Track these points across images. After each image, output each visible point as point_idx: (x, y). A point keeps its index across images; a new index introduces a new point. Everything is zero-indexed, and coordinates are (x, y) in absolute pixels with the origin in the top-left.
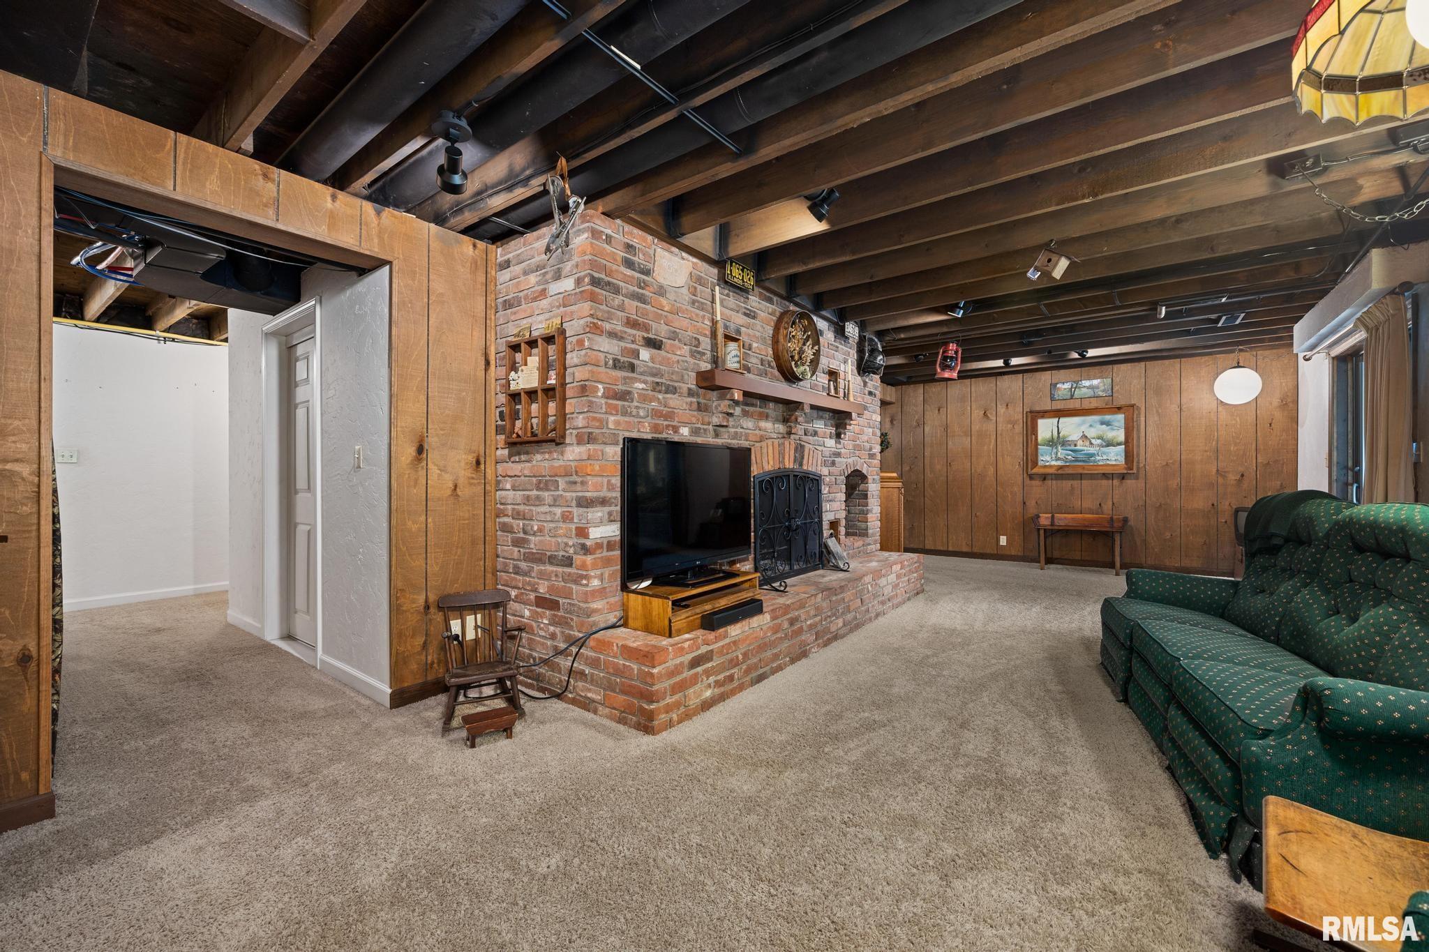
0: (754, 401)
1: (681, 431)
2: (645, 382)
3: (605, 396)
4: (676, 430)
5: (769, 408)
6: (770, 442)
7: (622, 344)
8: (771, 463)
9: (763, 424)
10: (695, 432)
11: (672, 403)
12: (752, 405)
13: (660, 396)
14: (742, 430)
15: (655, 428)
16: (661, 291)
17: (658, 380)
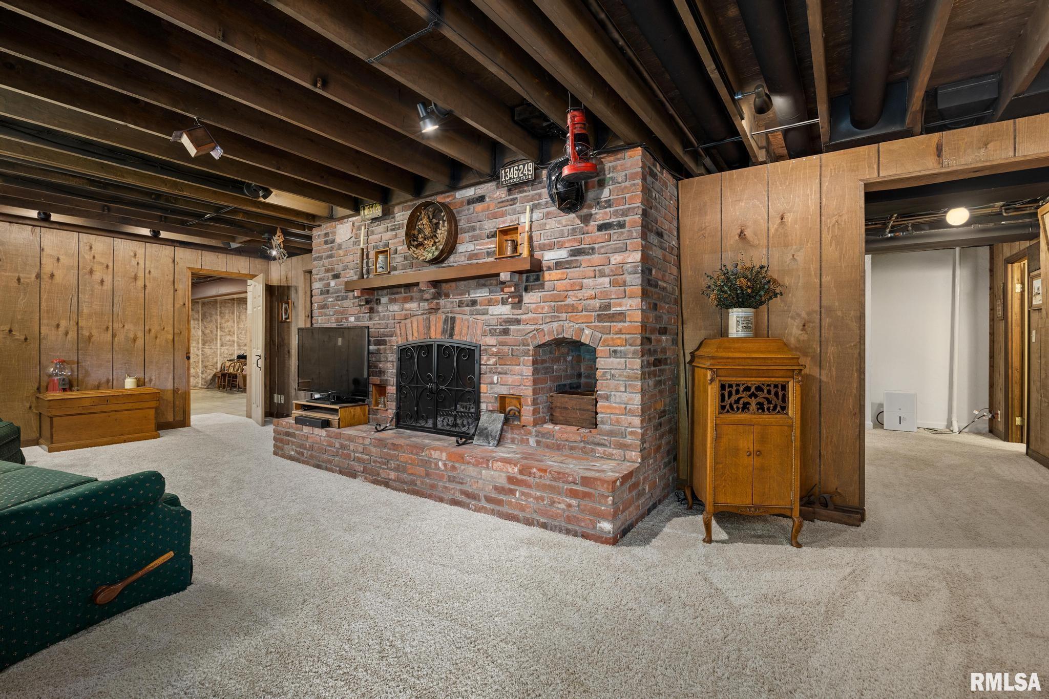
0: (399, 290)
1: (350, 319)
2: (333, 298)
3: (318, 308)
4: (347, 319)
5: (413, 292)
6: (414, 319)
7: (324, 282)
8: (416, 334)
9: (407, 306)
10: (357, 319)
11: (345, 305)
12: (397, 293)
13: (339, 303)
14: (390, 313)
15: (337, 321)
16: (340, 247)
17: (337, 295)
